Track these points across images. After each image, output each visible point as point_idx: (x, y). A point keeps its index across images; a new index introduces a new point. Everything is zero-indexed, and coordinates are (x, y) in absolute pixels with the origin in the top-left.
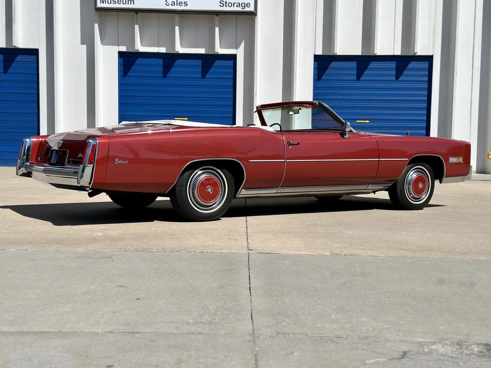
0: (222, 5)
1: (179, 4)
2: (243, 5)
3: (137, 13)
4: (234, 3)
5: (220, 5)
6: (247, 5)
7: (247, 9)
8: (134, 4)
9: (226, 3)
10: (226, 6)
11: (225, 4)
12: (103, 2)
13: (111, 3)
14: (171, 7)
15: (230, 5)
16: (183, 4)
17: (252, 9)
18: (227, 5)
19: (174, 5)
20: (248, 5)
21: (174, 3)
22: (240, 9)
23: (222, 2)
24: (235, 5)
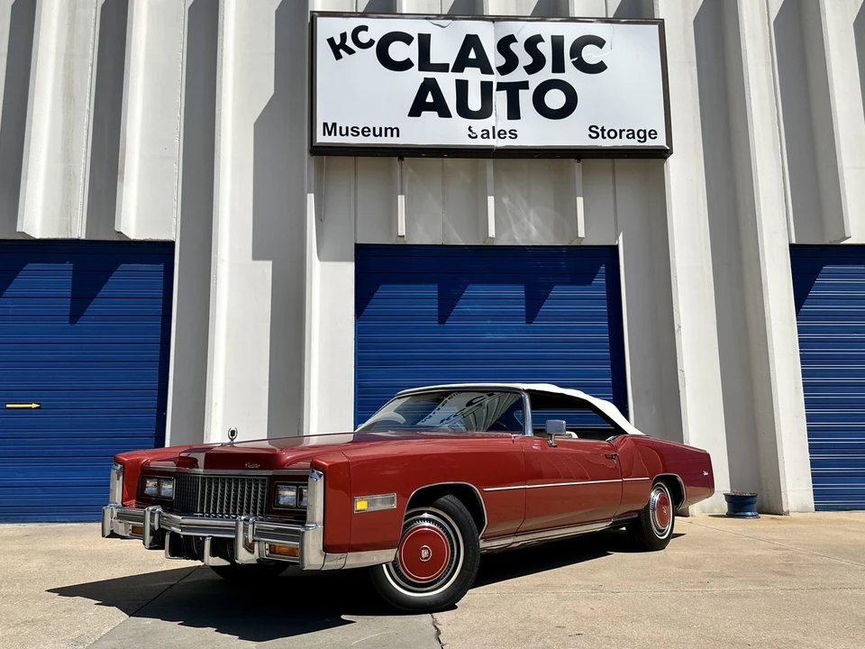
0: (594, 135)
1: (499, 134)
2: (642, 134)
3: (401, 158)
4: (621, 131)
5: (590, 136)
6: (650, 134)
7: (650, 143)
8: (398, 136)
9: (603, 130)
10: (604, 137)
11: (600, 133)
12: (330, 134)
13: (347, 134)
14: (480, 142)
15: (612, 134)
16: (508, 135)
17: (660, 141)
18: (606, 135)
19: (488, 137)
20: (653, 134)
21: (488, 133)
22: (634, 143)
23: (593, 129)
24: (624, 134)
